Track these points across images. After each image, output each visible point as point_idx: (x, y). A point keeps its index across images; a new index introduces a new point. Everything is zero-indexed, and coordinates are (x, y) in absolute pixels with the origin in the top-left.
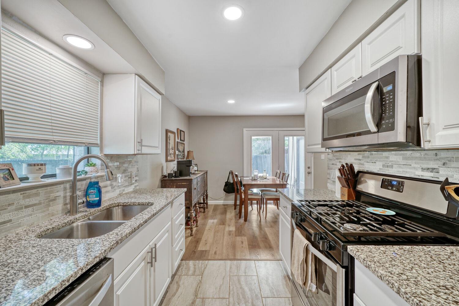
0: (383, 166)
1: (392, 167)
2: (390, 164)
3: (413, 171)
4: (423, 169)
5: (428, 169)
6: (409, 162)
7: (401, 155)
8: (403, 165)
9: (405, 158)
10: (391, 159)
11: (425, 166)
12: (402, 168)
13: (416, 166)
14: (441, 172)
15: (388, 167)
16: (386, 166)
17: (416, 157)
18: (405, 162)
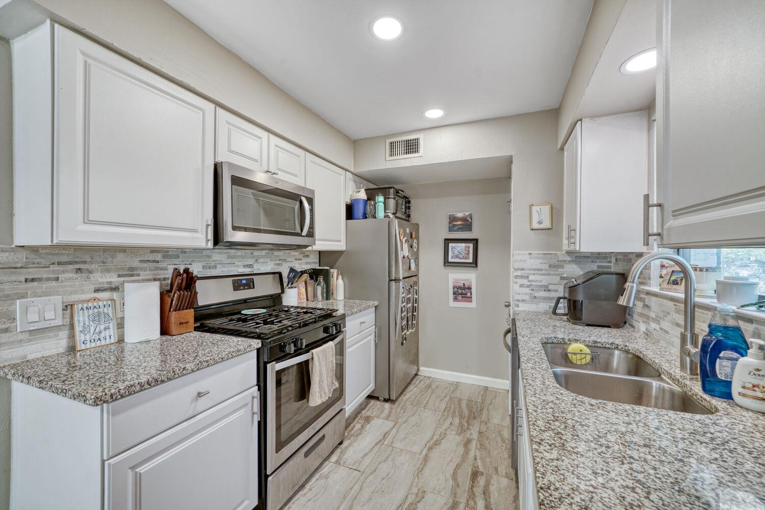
0: (204, 267)
1: (215, 267)
2: (213, 264)
3: (236, 269)
4: (244, 266)
5: (247, 265)
6: (233, 261)
7: (226, 253)
8: (228, 264)
9: (229, 257)
10: (213, 259)
11: (246, 263)
12: (226, 267)
13: (239, 264)
14: (255, 267)
15: (210, 268)
16: (208, 267)
17: (239, 256)
18: (229, 261)
